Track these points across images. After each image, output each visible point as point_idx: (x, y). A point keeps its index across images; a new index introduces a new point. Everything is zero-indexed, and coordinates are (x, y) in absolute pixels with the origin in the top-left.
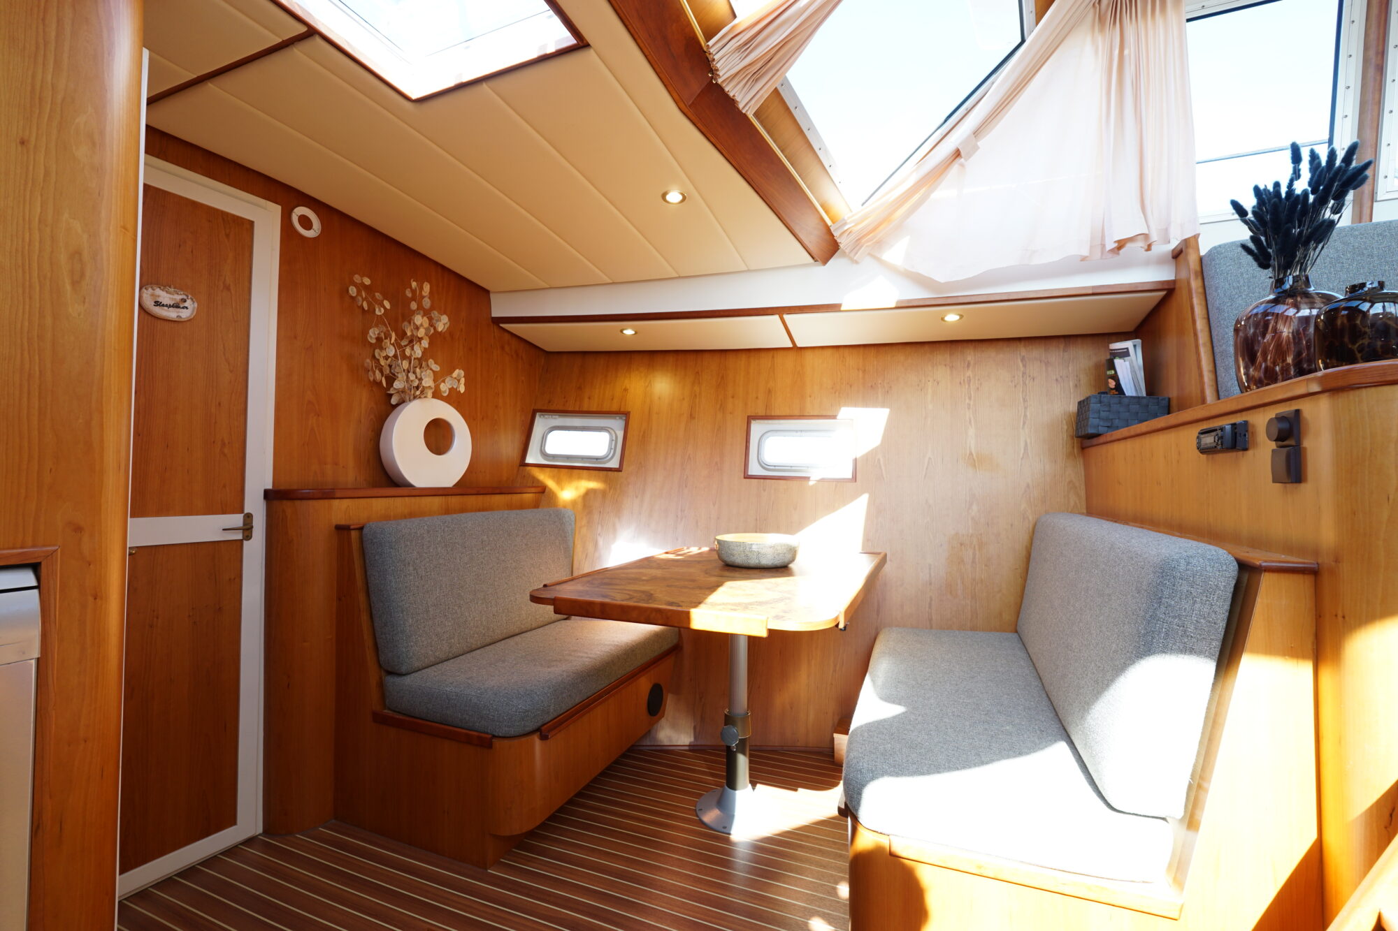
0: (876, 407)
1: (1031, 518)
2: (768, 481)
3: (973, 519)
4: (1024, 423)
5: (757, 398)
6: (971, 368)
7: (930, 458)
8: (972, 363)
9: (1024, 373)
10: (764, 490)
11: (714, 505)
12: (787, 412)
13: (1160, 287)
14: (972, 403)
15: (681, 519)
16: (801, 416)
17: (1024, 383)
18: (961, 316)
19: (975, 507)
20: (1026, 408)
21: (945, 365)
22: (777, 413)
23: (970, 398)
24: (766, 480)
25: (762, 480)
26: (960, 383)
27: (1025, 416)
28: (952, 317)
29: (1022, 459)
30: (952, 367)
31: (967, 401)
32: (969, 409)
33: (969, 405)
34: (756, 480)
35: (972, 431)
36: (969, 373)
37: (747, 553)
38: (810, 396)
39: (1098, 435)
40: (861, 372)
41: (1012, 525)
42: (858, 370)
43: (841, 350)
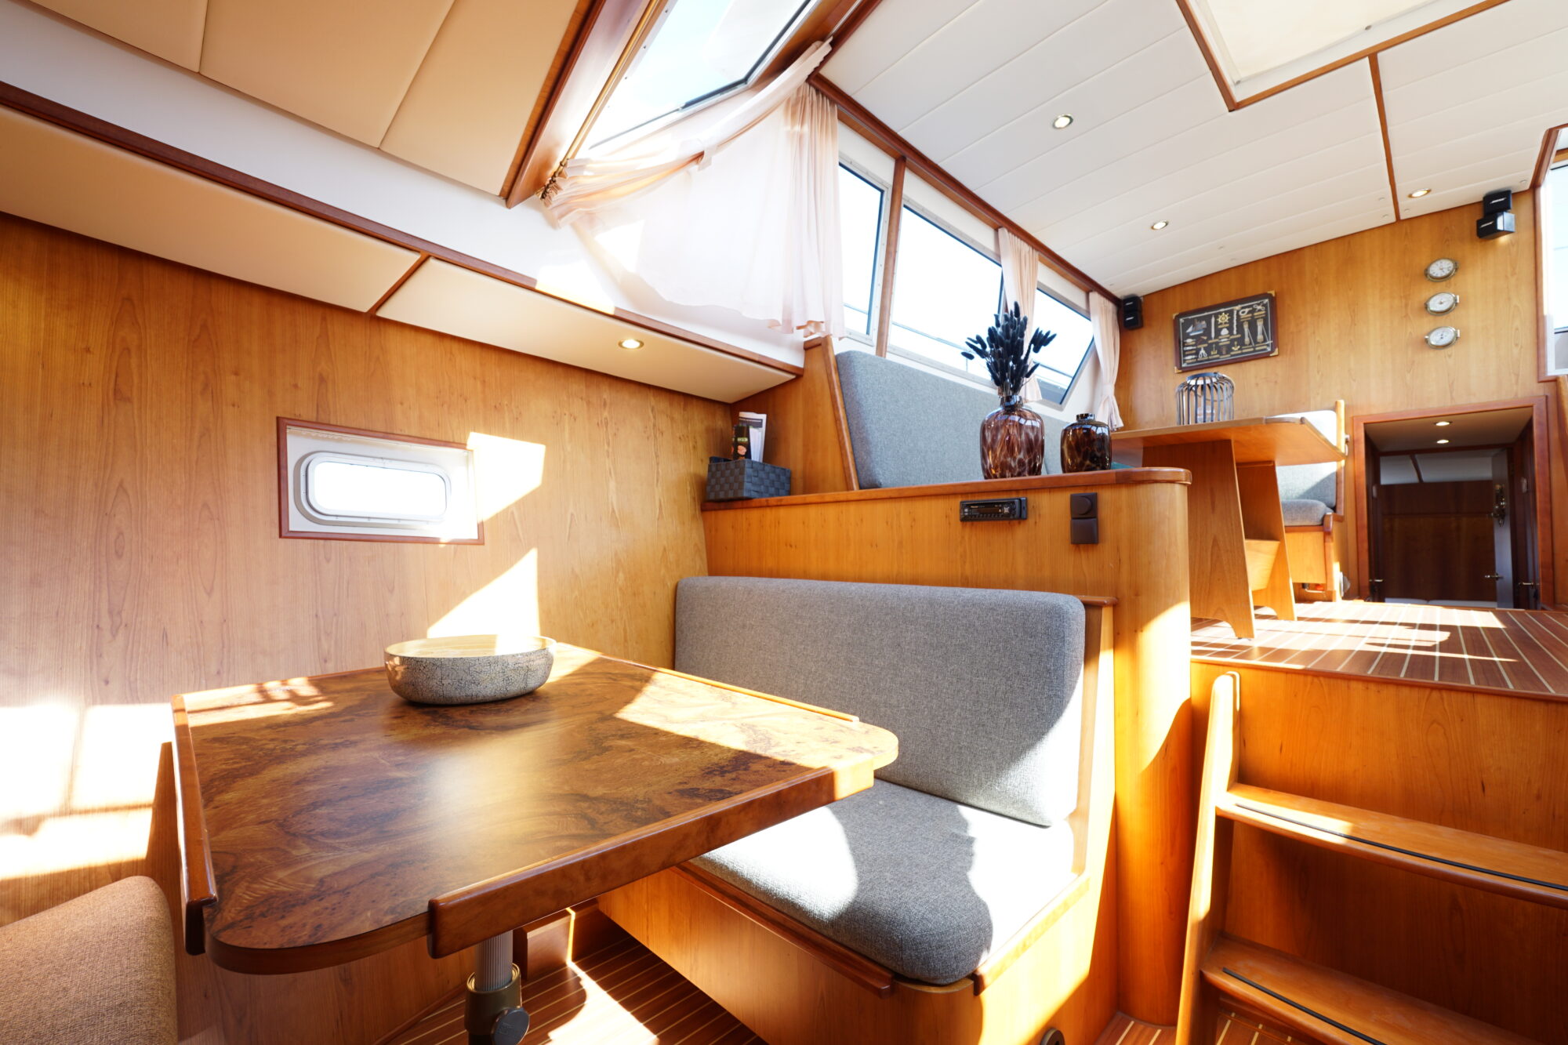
0: (504, 436)
1: (669, 584)
2: (333, 542)
3: (620, 589)
4: (657, 481)
5: (296, 386)
6: (607, 408)
7: (572, 515)
8: (608, 401)
9: (654, 425)
10: (328, 561)
11: (209, 593)
12: (362, 424)
13: (793, 371)
14: (610, 450)
15: (114, 636)
16: (388, 435)
17: (655, 436)
18: (642, 344)
19: (621, 575)
20: (658, 464)
21: (582, 399)
22: (342, 421)
23: (608, 444)
24: (328, 542)
25: (322, 542)
26: (598, 424)
27: (658, 473)
28: (631, 344)
29: (658, 519)
30: (588, 403)
31: (606, 447)
32: (608, 457)
33: (608, 452)
34: (309, 541)
35: (612, 484)
36: (606, 414)
37: (509, 673)
38: (402, 404)
39: (749, 499)
40: (479, 383)
41: (655, 593)
42: (475, 378)
43: (447, 343)
